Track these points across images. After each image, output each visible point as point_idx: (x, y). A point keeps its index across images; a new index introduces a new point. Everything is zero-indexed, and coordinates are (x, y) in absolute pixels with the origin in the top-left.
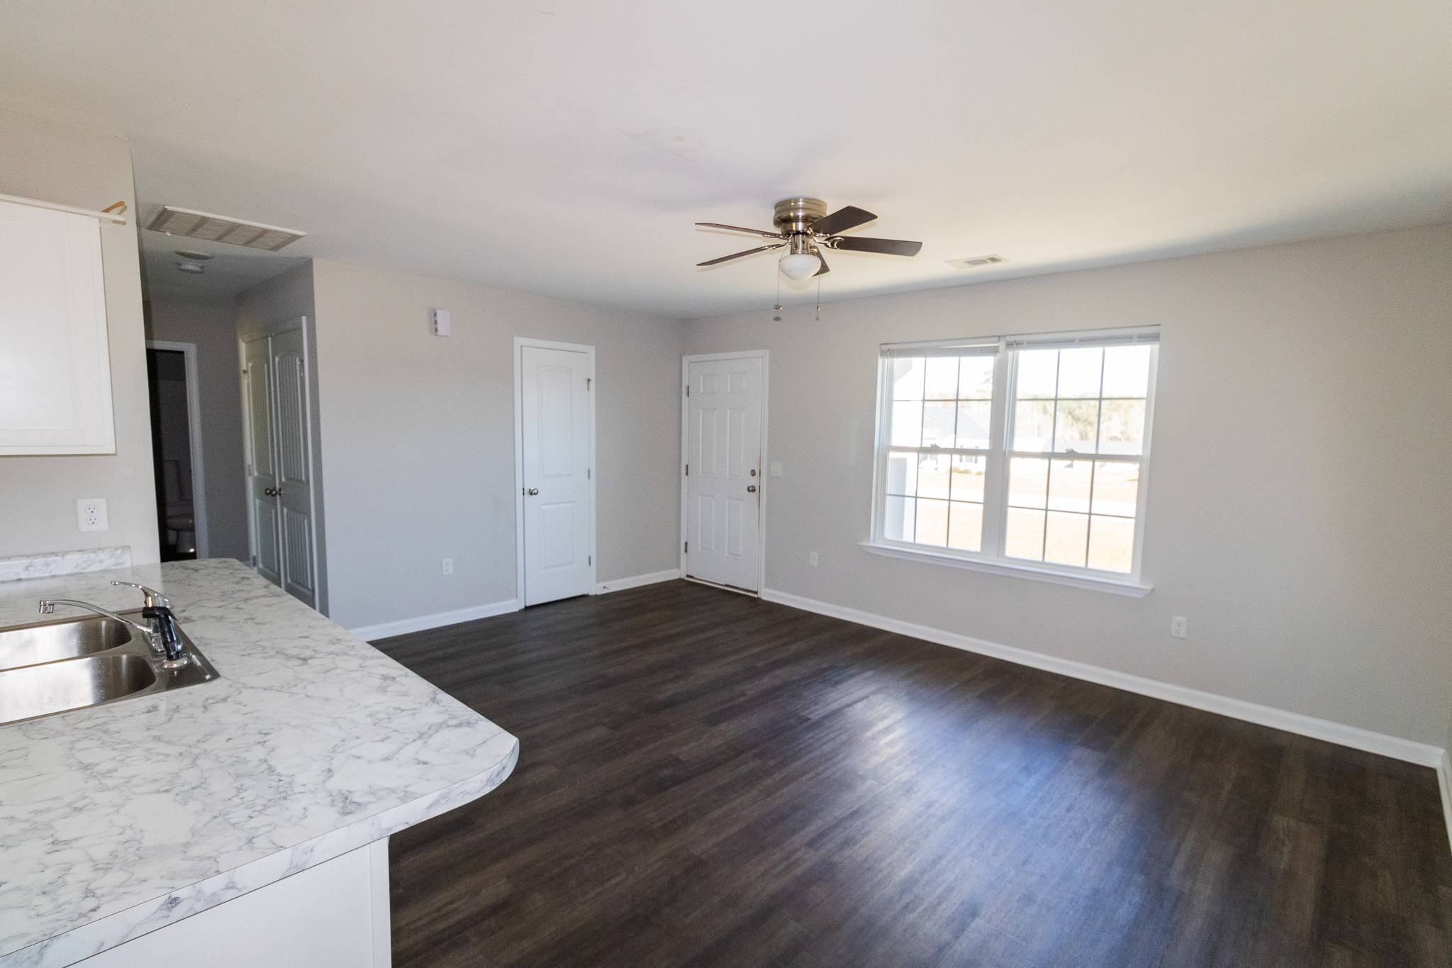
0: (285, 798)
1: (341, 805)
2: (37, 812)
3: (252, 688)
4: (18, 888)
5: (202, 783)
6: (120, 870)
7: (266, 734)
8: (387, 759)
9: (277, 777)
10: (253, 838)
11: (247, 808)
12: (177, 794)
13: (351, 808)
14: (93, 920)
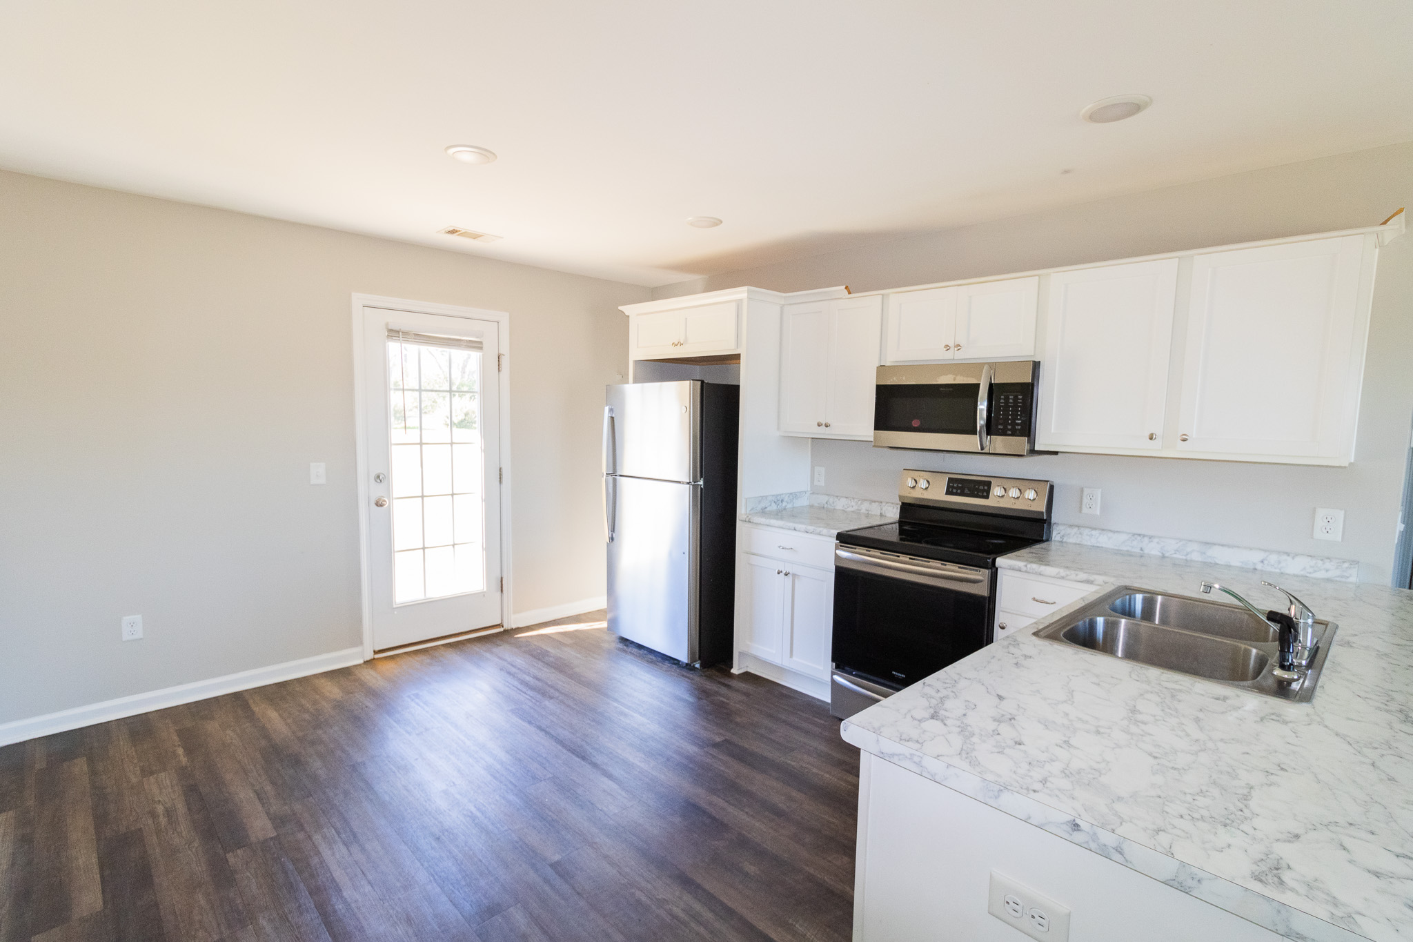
0: (1225, 826)
1: (1264, 869)
2: (1080, 719)
3: (1326, 727)
4: (1025, 752)
5: (1183, 769)
6: (1072, 782)
7: (1282, 769)
8: (1377, 875)
9: (1242, 806)
10: (1164, 831)
11: (1188, 809)
12: (1158, 764)
13: (1270, 879)
14: (1028, 795)
